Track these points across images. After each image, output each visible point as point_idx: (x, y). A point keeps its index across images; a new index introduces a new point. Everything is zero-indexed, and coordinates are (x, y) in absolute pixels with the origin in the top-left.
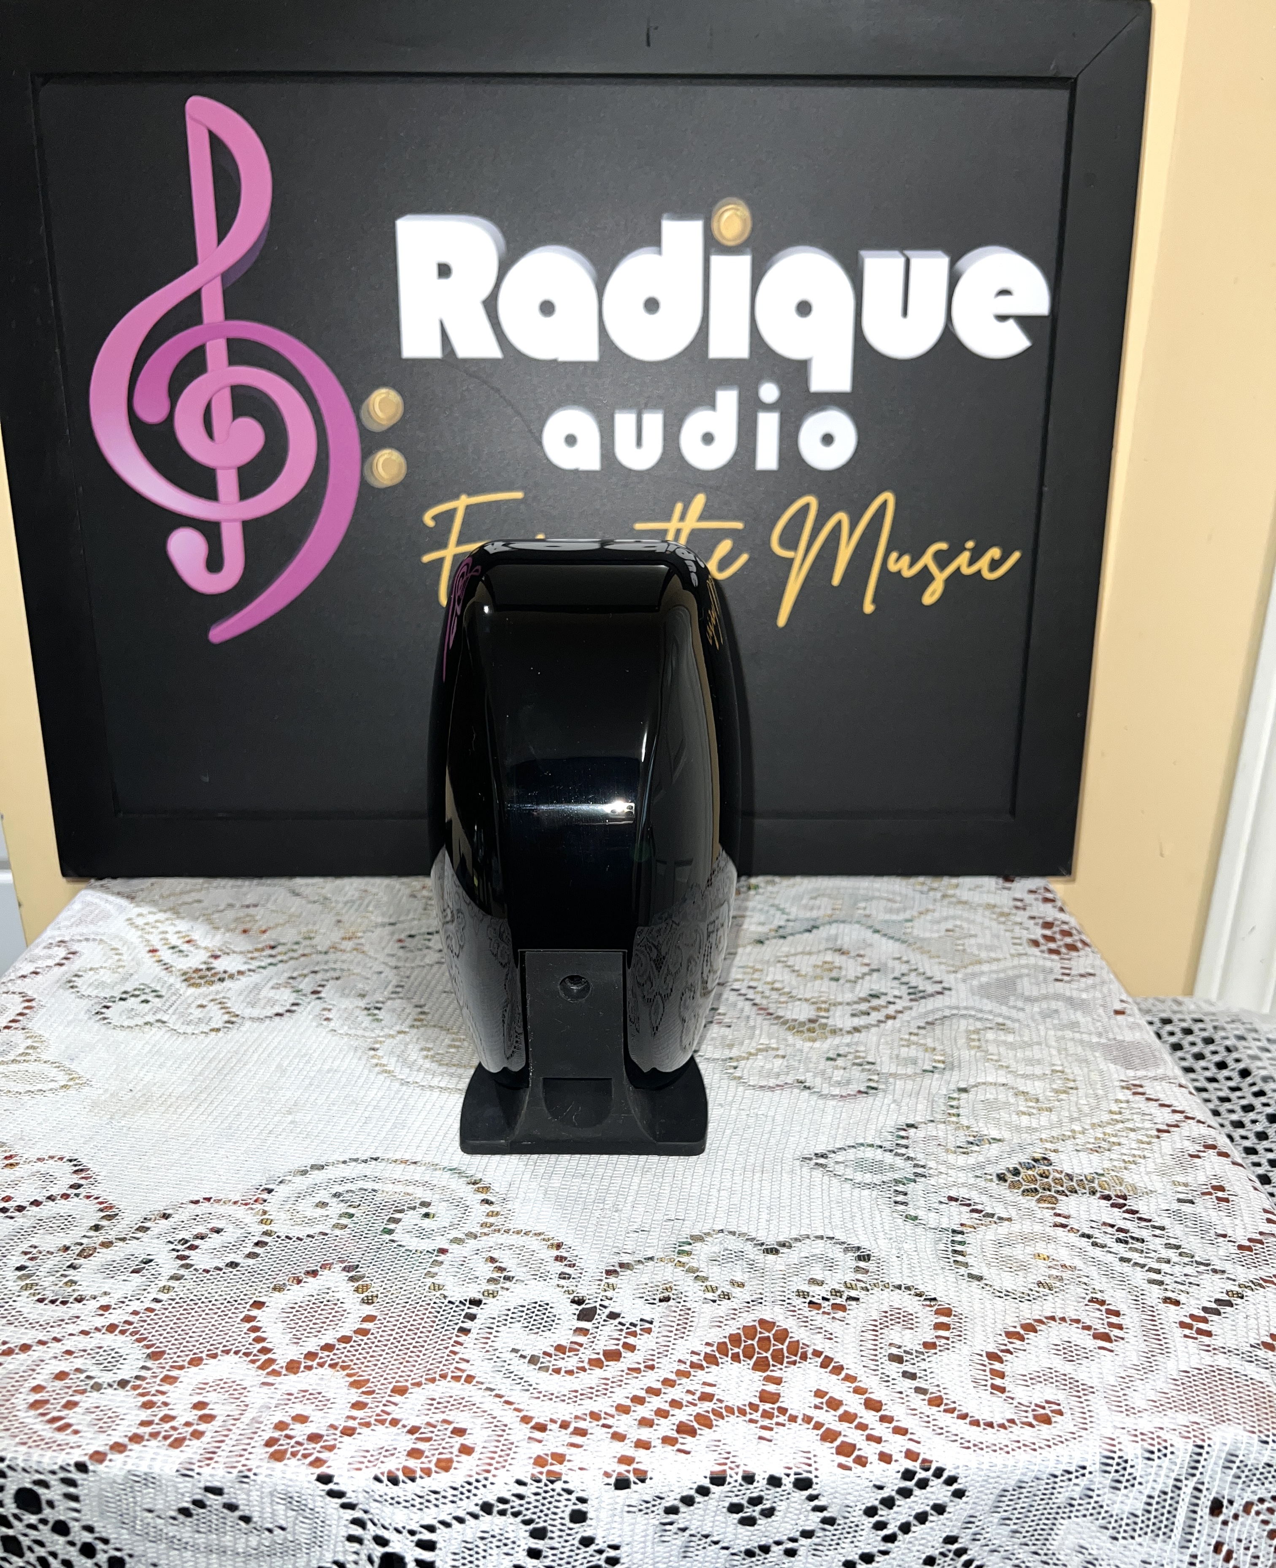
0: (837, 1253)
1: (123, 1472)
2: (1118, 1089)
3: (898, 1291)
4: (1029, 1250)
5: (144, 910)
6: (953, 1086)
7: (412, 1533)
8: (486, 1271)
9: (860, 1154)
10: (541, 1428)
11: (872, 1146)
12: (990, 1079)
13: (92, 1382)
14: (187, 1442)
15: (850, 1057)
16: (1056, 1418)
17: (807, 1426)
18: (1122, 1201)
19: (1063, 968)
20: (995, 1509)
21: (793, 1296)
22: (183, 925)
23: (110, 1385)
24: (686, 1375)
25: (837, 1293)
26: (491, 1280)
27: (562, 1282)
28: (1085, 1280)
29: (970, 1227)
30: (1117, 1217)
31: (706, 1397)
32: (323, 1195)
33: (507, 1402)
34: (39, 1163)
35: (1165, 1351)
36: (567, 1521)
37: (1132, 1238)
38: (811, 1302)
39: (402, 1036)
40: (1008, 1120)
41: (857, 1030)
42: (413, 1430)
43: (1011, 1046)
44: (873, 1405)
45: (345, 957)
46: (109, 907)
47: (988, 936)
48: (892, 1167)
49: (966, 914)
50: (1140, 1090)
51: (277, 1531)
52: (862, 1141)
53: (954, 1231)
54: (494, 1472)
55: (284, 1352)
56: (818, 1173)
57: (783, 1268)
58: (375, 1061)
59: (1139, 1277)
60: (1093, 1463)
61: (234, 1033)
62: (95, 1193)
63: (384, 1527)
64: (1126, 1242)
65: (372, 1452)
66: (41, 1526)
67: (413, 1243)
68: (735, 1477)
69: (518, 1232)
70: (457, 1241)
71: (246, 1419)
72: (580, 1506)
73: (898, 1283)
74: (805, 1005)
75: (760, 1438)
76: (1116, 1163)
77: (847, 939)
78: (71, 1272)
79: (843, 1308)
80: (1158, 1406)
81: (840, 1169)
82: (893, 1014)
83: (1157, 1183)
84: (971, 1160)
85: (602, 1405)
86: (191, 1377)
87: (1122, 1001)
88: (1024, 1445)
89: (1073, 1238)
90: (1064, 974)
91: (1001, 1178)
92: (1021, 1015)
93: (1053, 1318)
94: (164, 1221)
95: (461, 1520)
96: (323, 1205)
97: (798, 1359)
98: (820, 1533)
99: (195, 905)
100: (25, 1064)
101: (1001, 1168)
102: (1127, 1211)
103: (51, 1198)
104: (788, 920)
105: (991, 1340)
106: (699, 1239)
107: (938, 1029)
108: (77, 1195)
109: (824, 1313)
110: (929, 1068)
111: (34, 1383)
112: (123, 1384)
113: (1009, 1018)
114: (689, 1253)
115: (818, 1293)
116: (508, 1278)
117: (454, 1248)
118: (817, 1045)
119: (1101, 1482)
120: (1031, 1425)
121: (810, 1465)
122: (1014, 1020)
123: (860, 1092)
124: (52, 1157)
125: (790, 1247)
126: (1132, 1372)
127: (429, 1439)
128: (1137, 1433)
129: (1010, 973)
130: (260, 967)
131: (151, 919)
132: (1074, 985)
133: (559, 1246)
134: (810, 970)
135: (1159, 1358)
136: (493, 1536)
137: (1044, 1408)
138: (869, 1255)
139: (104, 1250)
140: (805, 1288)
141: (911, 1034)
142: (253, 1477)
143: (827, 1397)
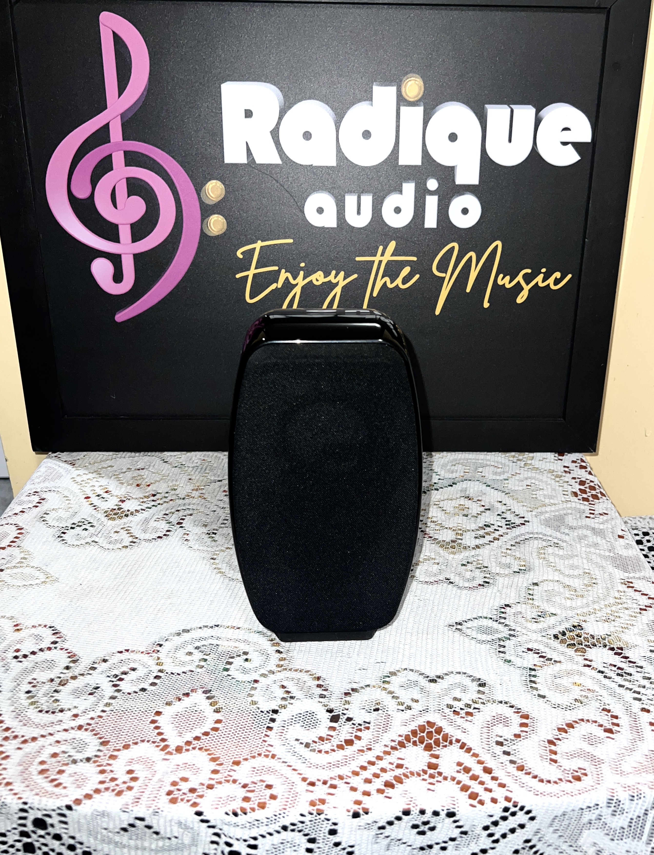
0: (467, 681)
1: (92, 810)
2: (619, 584)
3: (500, 704)
4: (570, 680)
5: (81, 472)
6: (530, 582)
7: (245, 841)
8: (280, 693)
9: (480, 623)
10: (312, 784)
11: (486, 618)
12: (551, 578)
13: (71, 759)
14: (124, 793)
15: (475, 563)
16: (583, 778)
17: (452, 782)
18: (620, 651)
19: (590, 510)
20: (551, 825)
21: (445, 707)
22: (103, 482)
23: (81, 761)
24: (388, 753)
25: (468, 706)
26: (283, 699)
27: (321, 700)
28: (599, 698)
29: (539, 666)
30: (617, 660)
31: (399, 766)
32: (190, 648)
33: (294, 770)
34: (34, 629)
35: (641, 739)
36: (327, 834)
37: (625, 673)
38: (454, 711)
39: (228, 550)
40: (559, 602)
41: (478, 547)
42: (245, 786)
43: (561, 557)
44: (488, 771)
45: (195, 501)
46: (61, 470)
47: (550, 490)
48: (497, 631)
49: (537, 476)
50: (631, 585)
51: (173, 839)
52: (480, 615)
53: (530, 669)
54: (288, 809)
55: (174, 741)
56: (457, 634)
57: (439, 691)
58: (214, 566)
59: (629, 696)
60: (603, 802)
61: (136, 549)
62: (64, 646)
63: (230, 837)
64: (622, 676)
65: (224, 799)
66: (47, 837)
67: (240, 677)
68: (415, 811)
69: (296, 671)
70: (263, 675)
71: (155, 779)
72: (334, 827)
73: (500, 700)
74: (450, 532)
75: (429, 789)
76: (617, 628)
77: (472, 490)
78: (55, 694)
79: (470, 714)
80: (638, 771)
81: (469, 632)
82: (497, 537)
83: (639, 641)
84: (540, 626)
85: (345, 771)
86: (124, 755)
87: (622, 530)
88: (567, 793)
89: (594, 673)
90: (591, 513)
91: (556, 637)
92: (566, 538)
93: (582, 720)
94: (104, 664)
95: (271, 834)
96: (190, 654)
97: (447, 744)
98: (459, 839)
99: (109, 468)
100: (21, 569)
101: (555, 631)
102: (623, 657)
103: (41, 650)
104: (439, 479)
105: (550, 733)
106: (393, 674)
107: (522, 546)
108: (56, 648)
109: (461, 717)
110: (518, 571)
111: (40, 759)
112: (88, 759)
113: (560, 540)
114: (389, 683)
115: (458, 705)
116: (292, 698)
117: (261, 679)
118: (456, 556)
119: (607, 812)
120: (570, 782)
121: (454, 805)
122: (563, 541)
123: (480, 585)
124: (40, 625)
125: (443, 678)
126: (623, 751)
127: (253, 791)
128: (626, 786)
129: (562, 512)
130: (147, 508)
131: (85, 477)
132: (596, 520)
133: (318, 678)
134: (452, 509)
135: (638, 743)
136: (288, 842)
137: (577, 772)
138: (485, 683)
139: (73, 681)
140: (451, 702)
141: (507, 549)
142: (160, 812)
143: (463, 766)
